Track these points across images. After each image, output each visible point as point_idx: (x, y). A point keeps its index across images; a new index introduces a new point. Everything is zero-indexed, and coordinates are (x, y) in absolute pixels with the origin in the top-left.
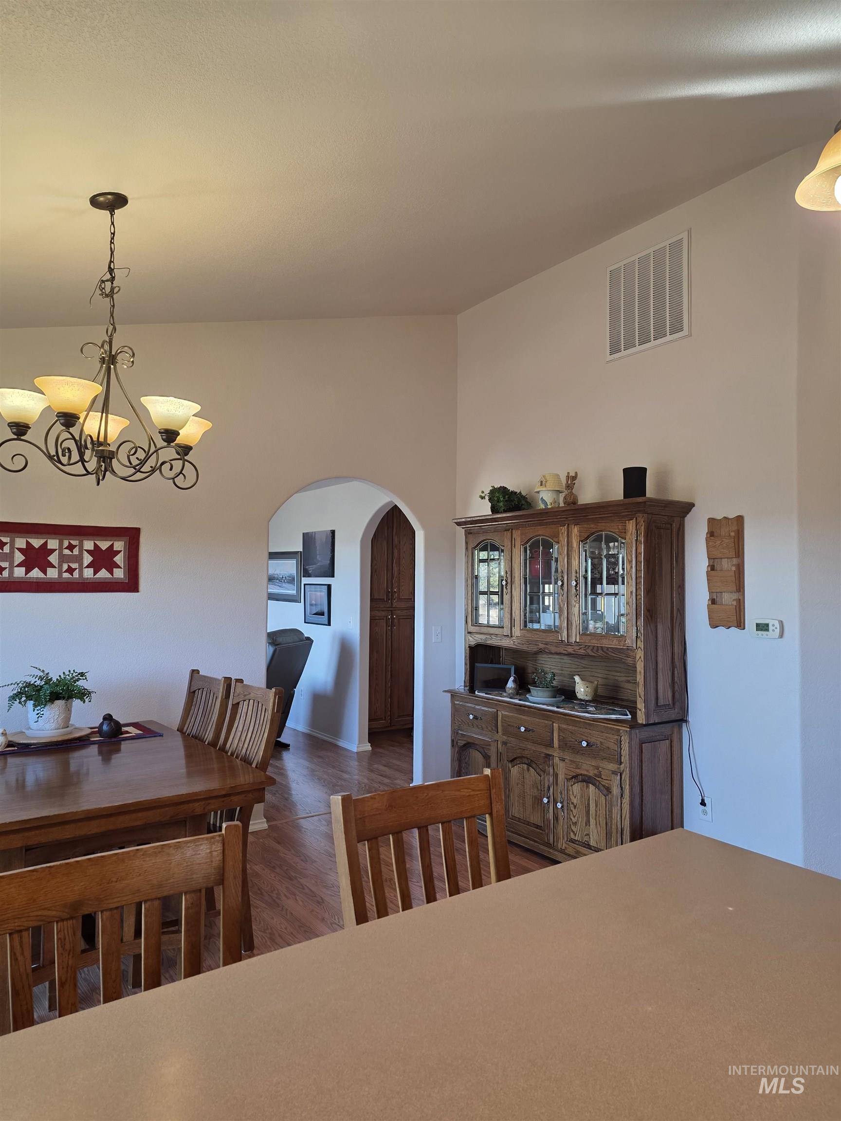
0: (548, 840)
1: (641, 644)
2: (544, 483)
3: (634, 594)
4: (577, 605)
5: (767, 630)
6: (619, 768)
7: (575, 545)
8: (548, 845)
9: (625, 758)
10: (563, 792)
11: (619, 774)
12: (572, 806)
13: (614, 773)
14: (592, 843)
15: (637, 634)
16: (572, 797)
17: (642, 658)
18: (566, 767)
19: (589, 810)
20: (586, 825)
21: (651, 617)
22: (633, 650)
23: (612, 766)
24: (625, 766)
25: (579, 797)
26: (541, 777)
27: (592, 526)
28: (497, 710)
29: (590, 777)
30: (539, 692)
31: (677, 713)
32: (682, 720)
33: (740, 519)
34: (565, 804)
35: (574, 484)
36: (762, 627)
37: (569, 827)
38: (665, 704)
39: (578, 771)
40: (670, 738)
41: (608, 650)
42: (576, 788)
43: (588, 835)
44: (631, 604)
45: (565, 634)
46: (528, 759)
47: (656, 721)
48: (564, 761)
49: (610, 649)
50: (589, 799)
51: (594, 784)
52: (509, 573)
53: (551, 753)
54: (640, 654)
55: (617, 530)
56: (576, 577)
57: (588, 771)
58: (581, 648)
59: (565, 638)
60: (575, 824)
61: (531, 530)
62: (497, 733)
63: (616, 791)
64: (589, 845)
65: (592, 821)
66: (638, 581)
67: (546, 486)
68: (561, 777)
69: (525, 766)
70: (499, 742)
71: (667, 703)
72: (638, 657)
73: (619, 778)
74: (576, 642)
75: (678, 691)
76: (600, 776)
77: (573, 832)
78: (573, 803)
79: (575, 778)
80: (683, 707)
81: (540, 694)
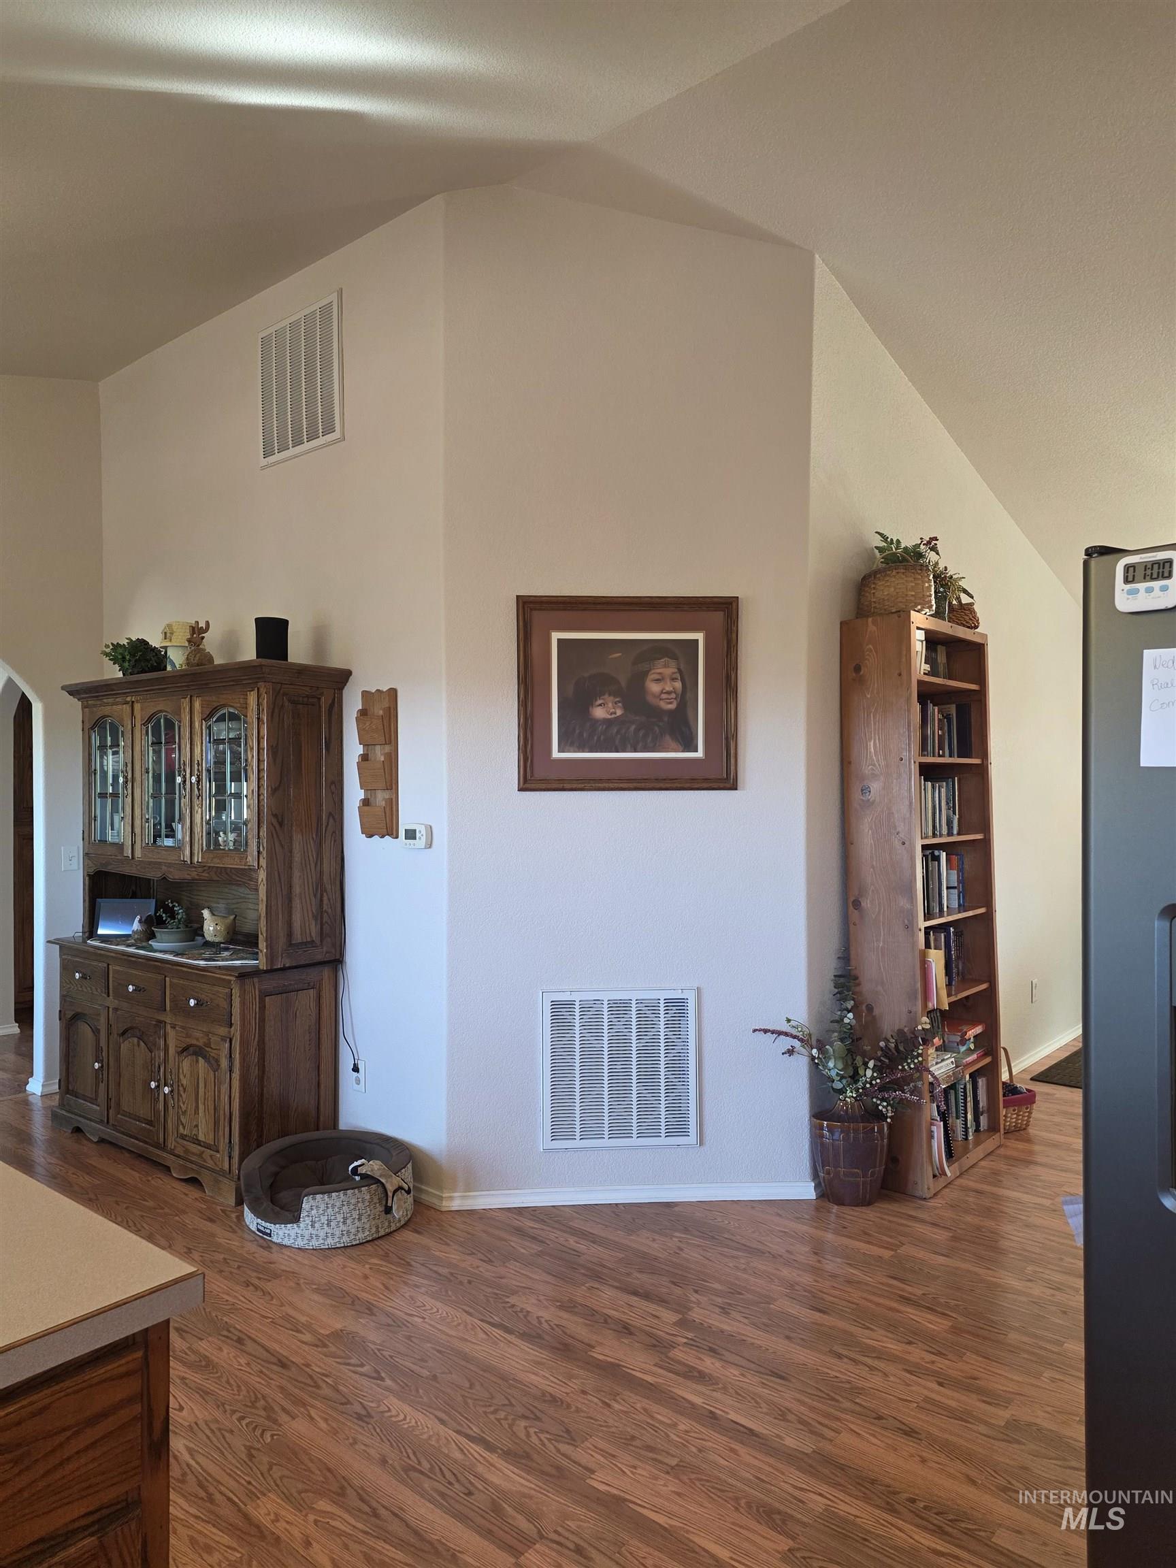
0: (158, 1139)
1: (263, 863)
2: (168, 635)
3: (256, 794)
4: (200, 810)
5: (415, 838)
6: (230, 1032)
7: (197, 724)
8: (157, 1146)
9: (236, 1018)
10: (173, 1071)
11: (228, 1040)
12: (181, 1089)
13: (223, 1039)
14: (201, 1137)
15: (259, 848)
16: (181, 1077)
17: (265, 880)
18: (179, 1038)
19: (198, 1092)
20: (195, 1114)
21: (281, 824)
22: (254, 870)
23: (223, 1031)
24: (236, 1031)
25: (188, 1076)
26: (151, 1052)
27: (214, 698)
28: (108, 965)
29: (200, 1048)
30: (163, 935)
31: (327, 952)
32: (336, 961)
33: (393, 693)
34: (175, 1087)
35: (203, 638)
36: (411, 835)
37: (179, 1118)
38: (305, 941)
39: (188, 1040)
40: (317, 987)
41: (231, 871)
42: (186, 1064)
43: (197, 1126)
44: (252, 807)
45: (187, 852)
46: (140, 1030)
47: (287, 965)
48: (175, 1028)
49: (233, 871)
50: (198, 1079)
51: (204, 1057)
52: (130, 766)
53: (162, 1019)
54: (262, 875)
55: (239, 705)
56: (198, 770)
57: (197, 1040)
58: (204, 870)
59: (187, 859)
60: (184, 1113)
61: (152, 703)
62: (108, 996)
63: (224, 1063)
64: (198, 1140)
65: (201, 1107)
66: (261, 776)
67: (171, 640)
68: (172, 1051)
69: (136, 1040)
70: (111, 1009)
71: (309, 940)
72: (260, 880)
73: (227, 1045)
74: (198, 862)
75: (329, 921)
76: (208, 1045)
77: (183, 1124)
78: (182, 1085)
79: (184, 1050)
80: (338, 943)
81: (165, 937)
